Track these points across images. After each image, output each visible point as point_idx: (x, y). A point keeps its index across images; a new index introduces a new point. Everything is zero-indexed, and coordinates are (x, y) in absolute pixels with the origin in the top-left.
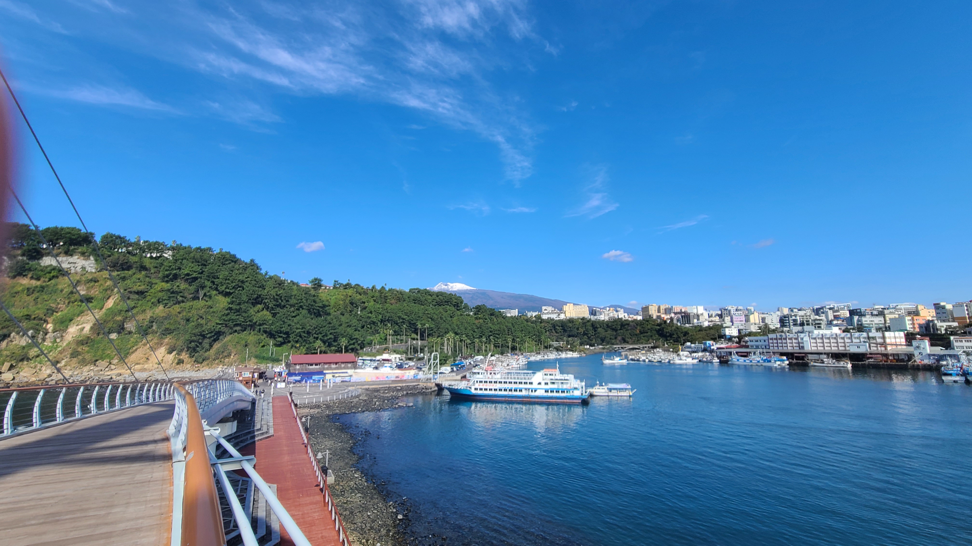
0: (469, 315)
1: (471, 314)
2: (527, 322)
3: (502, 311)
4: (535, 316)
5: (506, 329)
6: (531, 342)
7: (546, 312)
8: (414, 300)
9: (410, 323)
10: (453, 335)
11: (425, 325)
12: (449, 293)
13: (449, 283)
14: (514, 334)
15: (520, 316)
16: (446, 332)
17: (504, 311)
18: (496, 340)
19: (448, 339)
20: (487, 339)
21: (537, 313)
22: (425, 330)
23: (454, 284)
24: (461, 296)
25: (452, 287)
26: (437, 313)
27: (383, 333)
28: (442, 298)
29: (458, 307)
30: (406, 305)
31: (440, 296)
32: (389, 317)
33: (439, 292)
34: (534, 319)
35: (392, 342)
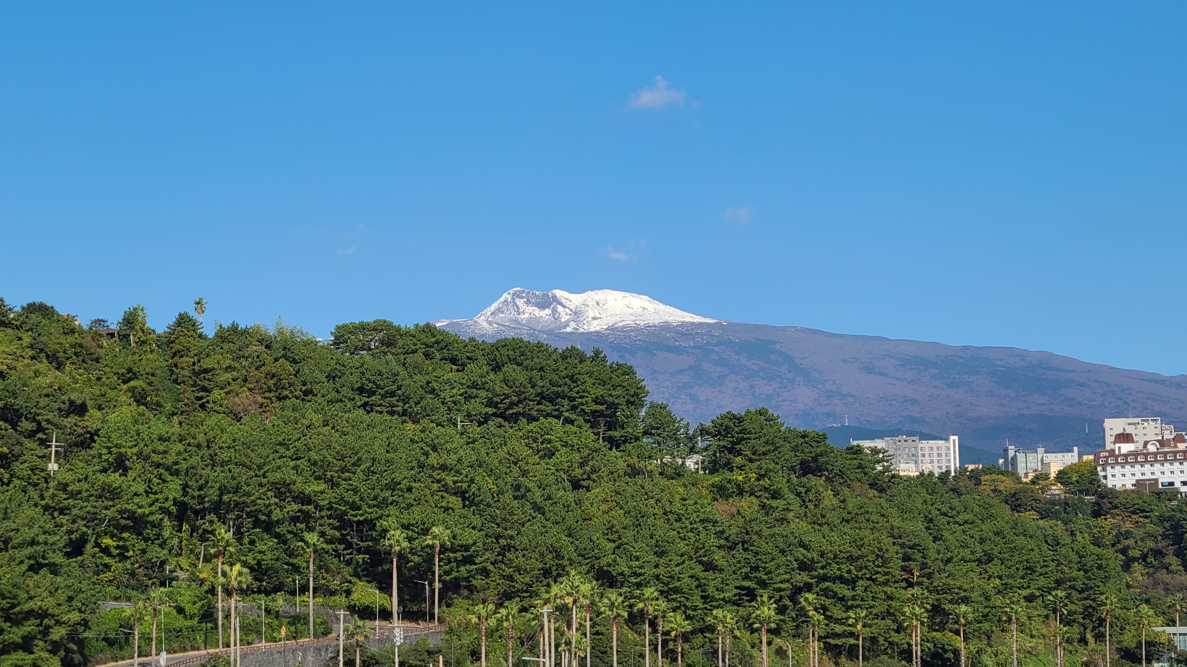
0: (678, 473)
1: (691, 463)
2: (1016, 508)
3: (866, 444)
4: (1062, 476)
5: (893, 552)
6: (1037, 625)
7: (1126, 448)
8: (361, 390)
9: (343, 523)
10: (585, 588)
11: (425, 532)
12: (561, 346)
13: (559, 293)
14: (939, 580)
15: (975, 477)
16: (546, 573)
17: (879, 444)
18: (837, 612)
19: (563, 611)
20: (781, 610)
21: (1071, 458)
22: (430, 560)
23: (591, 296)
24: (631, 360)
25: (577, 314)
26: (493, 460)
27: (193, 579)
28: (519, 375)
29: (610, 426)
30: (317, 419)
31: (509, 369)
32: (223, 490)
33: (503, 344)
34: (1057, 490)
35: (246, 629)
